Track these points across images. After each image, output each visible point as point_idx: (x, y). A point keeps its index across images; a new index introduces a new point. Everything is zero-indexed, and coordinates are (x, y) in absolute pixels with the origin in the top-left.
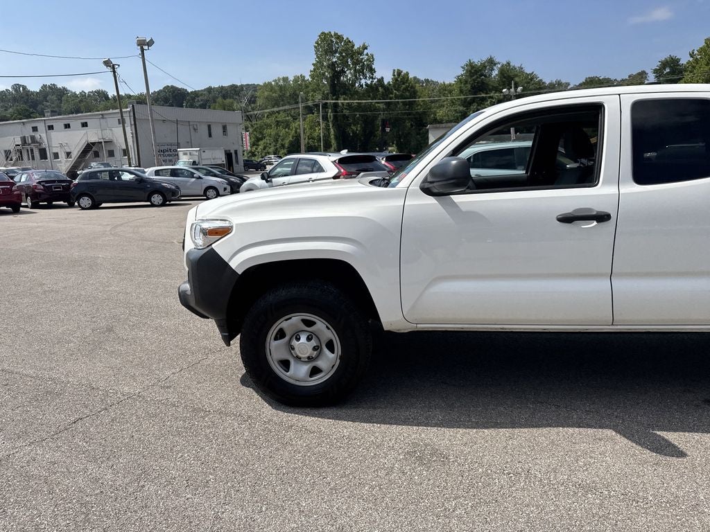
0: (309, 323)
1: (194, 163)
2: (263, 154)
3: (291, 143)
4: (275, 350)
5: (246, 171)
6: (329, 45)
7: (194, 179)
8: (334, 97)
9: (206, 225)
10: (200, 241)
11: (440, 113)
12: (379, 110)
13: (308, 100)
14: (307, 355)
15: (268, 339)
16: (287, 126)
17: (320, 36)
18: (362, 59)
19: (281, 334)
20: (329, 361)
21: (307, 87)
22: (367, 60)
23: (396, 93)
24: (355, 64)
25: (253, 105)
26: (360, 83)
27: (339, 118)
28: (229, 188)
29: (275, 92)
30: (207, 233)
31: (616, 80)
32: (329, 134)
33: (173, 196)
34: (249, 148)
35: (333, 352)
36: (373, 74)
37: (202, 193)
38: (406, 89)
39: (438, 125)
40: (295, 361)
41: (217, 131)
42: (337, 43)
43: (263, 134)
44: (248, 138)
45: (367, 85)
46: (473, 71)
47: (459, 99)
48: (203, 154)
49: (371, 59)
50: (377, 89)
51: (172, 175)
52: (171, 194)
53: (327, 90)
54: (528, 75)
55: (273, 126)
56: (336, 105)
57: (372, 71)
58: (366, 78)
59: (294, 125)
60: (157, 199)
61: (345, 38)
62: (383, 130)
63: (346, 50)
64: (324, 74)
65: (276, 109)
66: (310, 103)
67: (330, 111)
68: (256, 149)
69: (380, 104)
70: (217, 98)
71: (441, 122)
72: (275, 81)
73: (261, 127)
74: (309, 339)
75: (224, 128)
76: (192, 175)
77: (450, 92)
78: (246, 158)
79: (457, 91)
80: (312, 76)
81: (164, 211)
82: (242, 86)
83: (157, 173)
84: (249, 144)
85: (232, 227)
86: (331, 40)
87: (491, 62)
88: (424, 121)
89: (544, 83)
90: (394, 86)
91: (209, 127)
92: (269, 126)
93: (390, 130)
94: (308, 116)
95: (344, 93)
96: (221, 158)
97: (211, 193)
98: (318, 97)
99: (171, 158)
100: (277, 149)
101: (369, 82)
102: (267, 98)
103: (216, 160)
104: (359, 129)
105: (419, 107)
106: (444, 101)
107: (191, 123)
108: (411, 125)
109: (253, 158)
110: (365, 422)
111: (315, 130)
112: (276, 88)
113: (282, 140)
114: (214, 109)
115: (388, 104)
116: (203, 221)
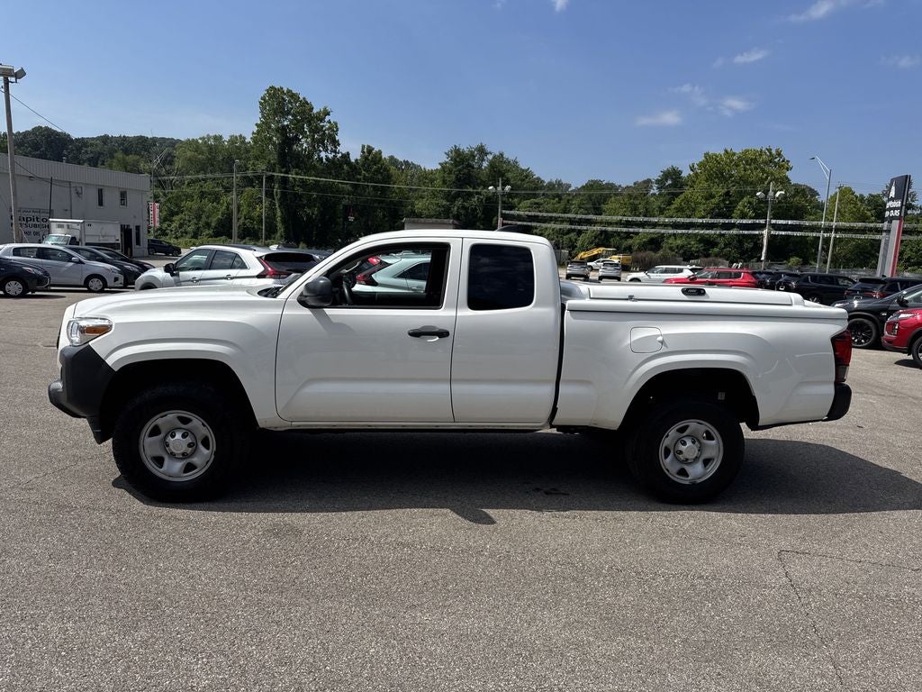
0: (185, 421)
1: (73, 241)
2: (178, 234)
3: (220, 222)
4: (149, 446)
5: (151, 256)
6: (278, 103)
7: (71, 264)
8: (283, 170)
9: (84, 323)
10: (76, 338)
11: (419, 205)
12: (342, 192)
13: (247, 169)
14: (182, 451)
15: (142, 436)
16: (216, 199)
17: (268, 91)
18: (323, 126)
19: (155, 431)
20: (203, 457)
21: (247, 151)
22: (329, 128)
23: (365, 176)
24: (314, 131)
25: (168, 167)
26: (319, 156)
27: (288, 197)
28: (122, 279)
29: (202, 153)
30: (83, 330)
31: (620, 186)
32: (275, 215)
33: (38, 284)
34: (158, 225)
35: (208, 449)
36: (336, 147)
37: (82, 284)
38: (378, 171)
39: (416, 219)
40: (169, 457)
41: (111, 198)
42: (290, 102)
43: (180, 207)
44: (157, 211)
45: (327, 159)
46: (458, 160)
47: (442, 191)
48: (88, 228)
49: (334, 128)
50: (341, 166)
51: (38, 257)
52: (35, 282)
53: (274, 158)
54: (523, 170)
55: (195, 197)
56: (284, 181)
57: (335, 143)
58: (326, 151)
59: (224, 199)
60: (14, 287)
61: (301, 98)
62: (346, 219)
63: (303, 112)
64: (270, 139)
65: (201, 176)
66: (250, 173)
67: (277, 186)
68: (169, 226)
69: (345, 185)
70: (116, 151)
71: (419, 216)
72: (203, 138)
73: (178, 197)
74: (184, 436)
75: (123, 195)
76: (69, 258)
77: (432, 181)
78: (152, 238)
79: (439, 182)
80: (254, 139)
81: (24, 304)
82: (154, 140)
83: (17, 252)
84: (157, 219)
85: (111, 326)
86: (283, 98)
87: (482, 151)
88: (400, 213)
89: (542, 182)
90: (363, 166)
91: (100, 192)
92: (189, 197)
93: (355, 220)
94: (247, 189)
95: (297, 166)
96: (115, 235)
97: (96, 284)
98: (262, 167)
99: (37, 230)
100: (198, 228)
101: (330, 156)
102: (189, 159)
103: (106, 238)
104: (316, 213)
105: (394, 195)
106: (424, 192)
107: (73, 185)
108: (384, 215)
109: (163, 238)
110: (234, 511)
111: (255, 209)
112: (204, 148)
113: (208, 217)
114: (111, 167)
115: (355, 186)
116: (81, 319)
